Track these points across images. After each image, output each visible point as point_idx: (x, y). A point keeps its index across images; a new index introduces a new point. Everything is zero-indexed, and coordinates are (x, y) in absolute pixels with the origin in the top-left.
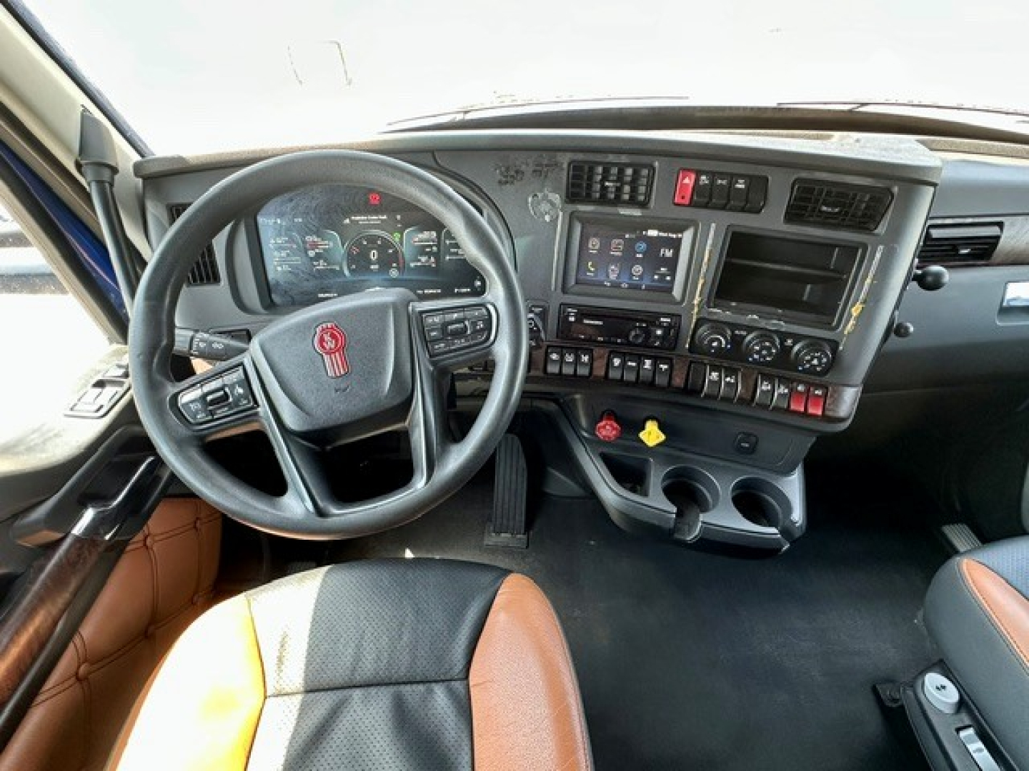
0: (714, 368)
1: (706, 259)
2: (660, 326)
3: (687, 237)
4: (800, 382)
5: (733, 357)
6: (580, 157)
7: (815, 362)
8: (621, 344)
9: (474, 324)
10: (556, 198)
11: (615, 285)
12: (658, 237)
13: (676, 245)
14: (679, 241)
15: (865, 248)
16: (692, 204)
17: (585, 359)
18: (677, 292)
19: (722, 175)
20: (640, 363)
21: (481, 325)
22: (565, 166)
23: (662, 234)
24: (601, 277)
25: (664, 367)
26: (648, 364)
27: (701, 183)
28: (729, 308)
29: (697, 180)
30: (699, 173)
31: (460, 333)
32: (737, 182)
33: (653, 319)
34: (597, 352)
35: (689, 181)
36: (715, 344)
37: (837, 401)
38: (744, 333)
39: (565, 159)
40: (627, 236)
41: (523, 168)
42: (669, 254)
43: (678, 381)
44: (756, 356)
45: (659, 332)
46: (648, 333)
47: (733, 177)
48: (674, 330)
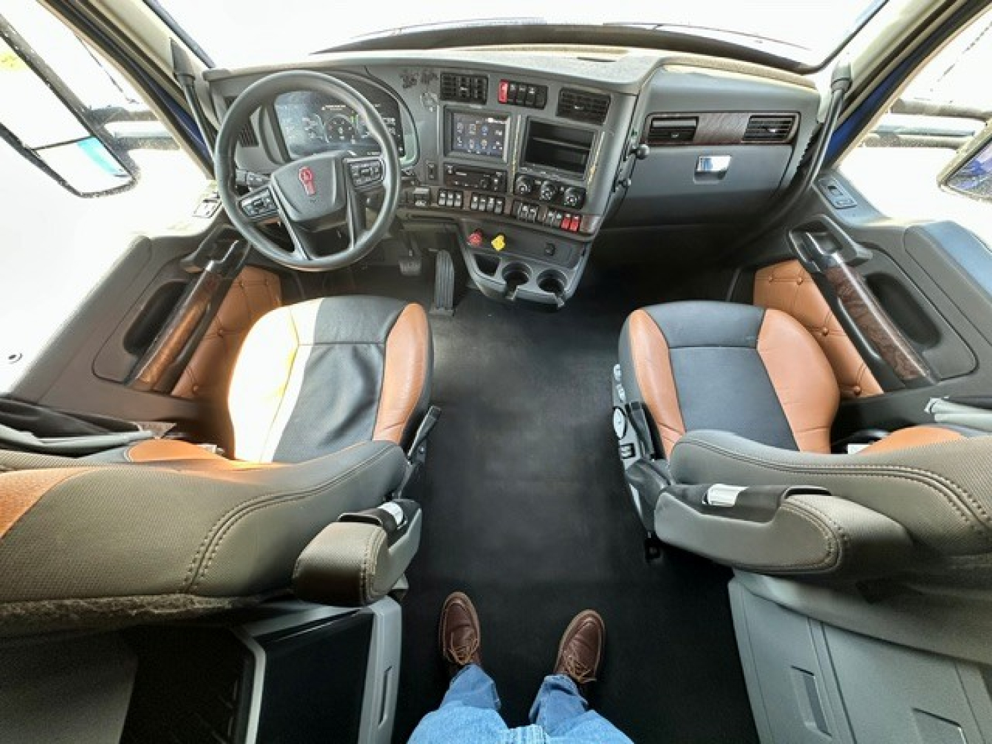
0: (525, 204)
1: (517, 138)
2: (496, 177)
3: (508, 123)
4: (568, 213)
5: (532, 197)
6: (446, 70)
7: (572, 201)
8: (478, 188)
9: (374, 169)
10: (435, 96)
11: (474, 153)
12: (494, 124)
13: (503, 128)
14: (504, 126)
15: (596, 132)
16: (508, 103)
17: (459, 197)
18: (505, 159)
19: (523, 84)
20: (488, 200)
21: (377, 170)
22: (439, 76)
23: (497, 122)
24: (465, 146)
25: (500, 203)
26: (492, 200)
27: (511, 90)
28: (532, 167)
29: (509, 88)
30: (510, 83)
31: (368, 174)
32: (530, 90)
33: (492, 173)
34: (466, 193)
35: (505, 88)
36: (523, 189)
37: (588, 224)
38: (540, 183)
39: (438, 72)
40: (477, 122)
41: (416, 77)
42: (500, 134)
43: (507, 211)
44: (543, 197)
45: (496, 181)
46: (491, 182)
47: (528, 85)
48: (504, 181)
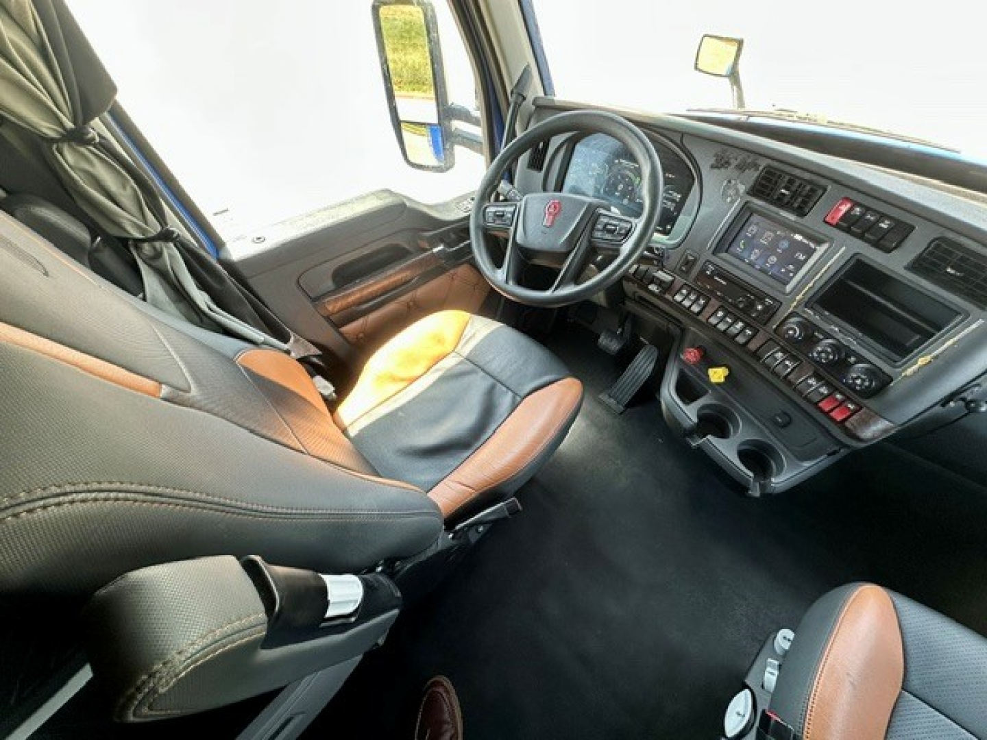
0: (783, 350)
1: (823, 271)
2: (763, 304)
3: (821, 249)
4: (841, 393)
5: (800, 347)
6: (775, 164)
7: (859, 382)
8: (731, 304)
9: (620, 229)
10: (742, 188)
11: (751, 264)
12: (801, 242)
13: (809, 253)
14: (815, 250)
15: (967, 315)
16: (837, 226)
17: (702, 302)
18: (788, 288)
19: (875, 212)
20: (735, 322)
21: (623, 232)
22: (761, 168)
23: (805, 241)
24: (745, 255)
25: (749, 332)
26: (740, 325)
27: (852, 213)
28: (821, 315)
29: (851, 209)
30: (856, 204)
31: (611, 232)
32: (883, 222)
33: (760, 297)
34: (713, 301)
35: (844, 208)
36: (791, 332)
37: (865, 423)
38: (821, 337)
39: (763, 163)
40: (779, 233)
41: (731, 161)
42: (802, 257)
43: (752, 346)
44: (815, 355)
45: (760, 307)
46: (751, 305)
47: (883, 216)
48: (770, 312)
